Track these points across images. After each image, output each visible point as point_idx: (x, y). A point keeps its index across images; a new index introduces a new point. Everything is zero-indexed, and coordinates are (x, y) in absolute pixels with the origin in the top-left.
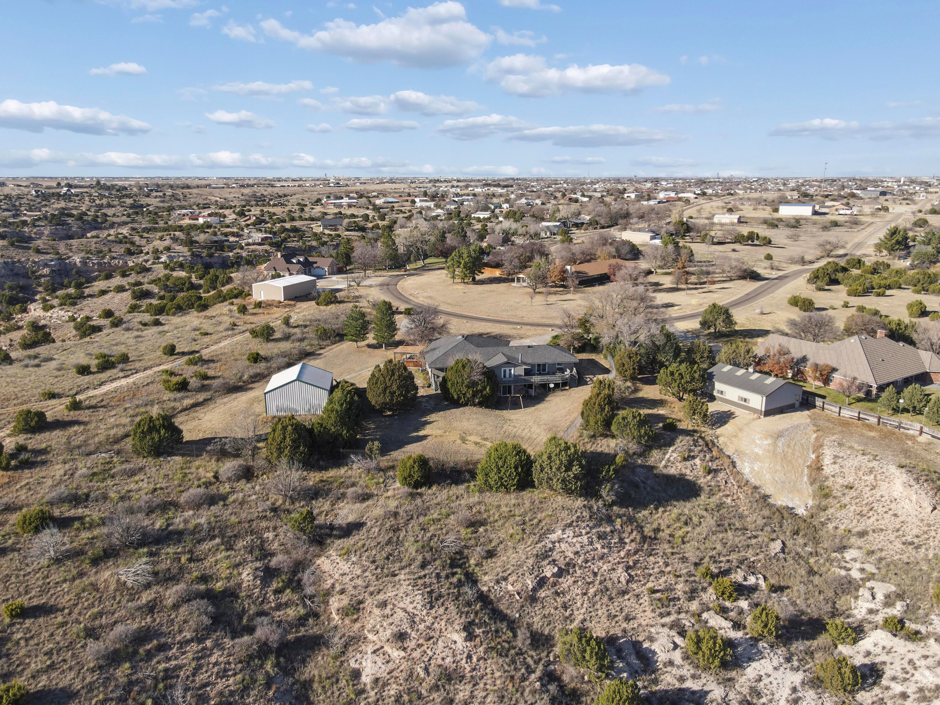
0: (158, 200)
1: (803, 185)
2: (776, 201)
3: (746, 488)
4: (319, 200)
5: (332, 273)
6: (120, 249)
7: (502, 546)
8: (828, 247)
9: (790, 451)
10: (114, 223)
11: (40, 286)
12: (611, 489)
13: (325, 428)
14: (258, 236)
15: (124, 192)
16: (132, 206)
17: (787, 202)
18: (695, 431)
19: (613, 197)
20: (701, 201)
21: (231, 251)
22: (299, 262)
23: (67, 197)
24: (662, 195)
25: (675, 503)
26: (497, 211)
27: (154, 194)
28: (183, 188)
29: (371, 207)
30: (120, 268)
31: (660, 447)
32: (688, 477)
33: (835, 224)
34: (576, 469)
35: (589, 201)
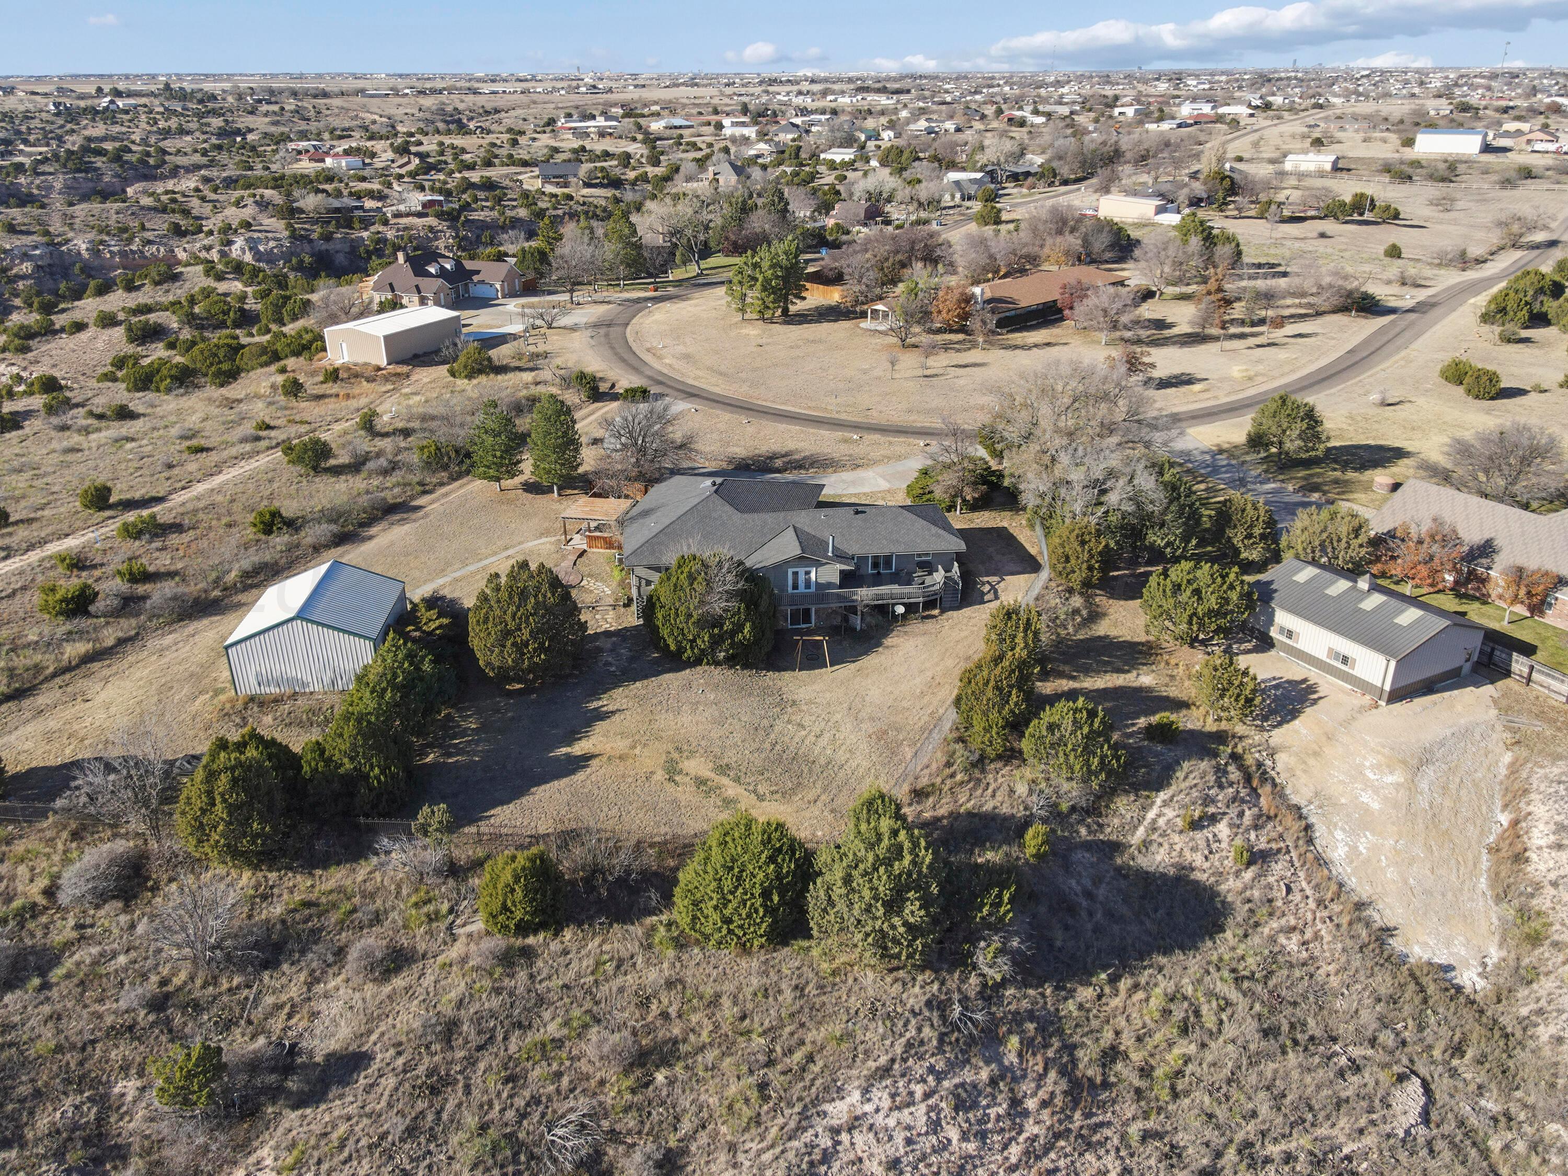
0: (267, 120)
1: (1456, 85)
2: (1408, 121)
3: (1336, 907)
4: (551, 122)
5: (512, 295)
6: (159, 224)
7: (703, 1138)
8: (1515, 228)
9: (1448, 803)
10: (178, 167)
11: (17, 296)
12: (1001, 952)
13: (329, 761)
14: (416, 200)
15: (210, 105)
16: (222, 133)
17: (1432, 126)
18: (1221, 737)
19: (1092, 115)
20: (1261, 121)
21: (366, 229)
22: (443, 273)
23: (109, 115)
24: (1186, 110)
25: (1162, 960)
26: (871, 145)
27: (264, 108)
28: (315, 96)
29: (640, 137)
30: (162, 260)
31: (1136, 788)
32: (1198, 876)
33: (1528, 174)
34: (913, 911)
35: (1045, 124)
